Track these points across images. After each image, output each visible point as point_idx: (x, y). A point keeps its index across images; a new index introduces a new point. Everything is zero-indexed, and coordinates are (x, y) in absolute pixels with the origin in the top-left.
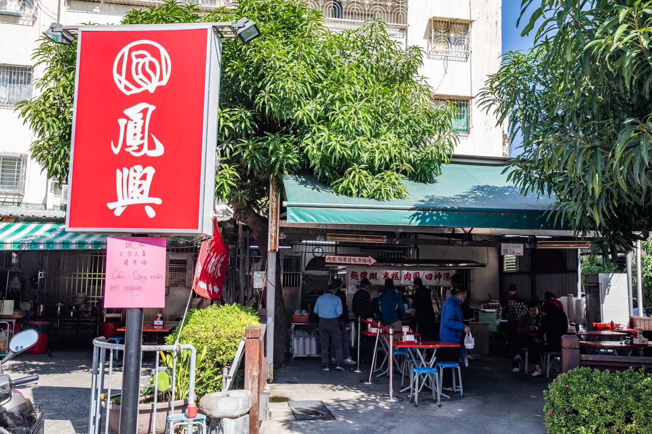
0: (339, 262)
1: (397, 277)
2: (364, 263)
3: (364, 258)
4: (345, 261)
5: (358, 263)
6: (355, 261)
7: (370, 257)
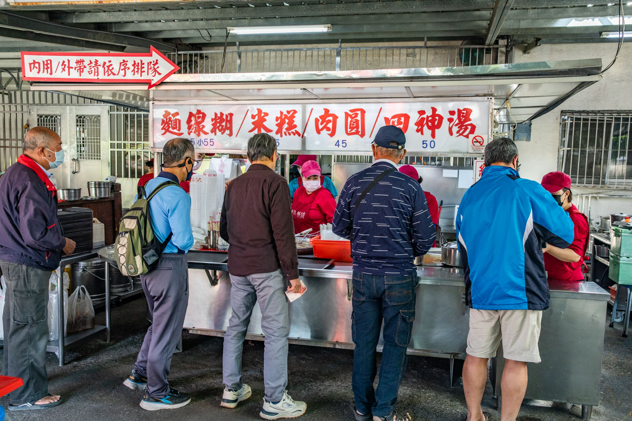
0: (64, 75)
1: (292, 126)
2: (137, 77)
3: (138, 59)
4: (81, 70)
5: (120, 77)
6: (109, 69)
7: (155, 56)
